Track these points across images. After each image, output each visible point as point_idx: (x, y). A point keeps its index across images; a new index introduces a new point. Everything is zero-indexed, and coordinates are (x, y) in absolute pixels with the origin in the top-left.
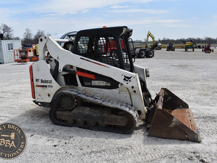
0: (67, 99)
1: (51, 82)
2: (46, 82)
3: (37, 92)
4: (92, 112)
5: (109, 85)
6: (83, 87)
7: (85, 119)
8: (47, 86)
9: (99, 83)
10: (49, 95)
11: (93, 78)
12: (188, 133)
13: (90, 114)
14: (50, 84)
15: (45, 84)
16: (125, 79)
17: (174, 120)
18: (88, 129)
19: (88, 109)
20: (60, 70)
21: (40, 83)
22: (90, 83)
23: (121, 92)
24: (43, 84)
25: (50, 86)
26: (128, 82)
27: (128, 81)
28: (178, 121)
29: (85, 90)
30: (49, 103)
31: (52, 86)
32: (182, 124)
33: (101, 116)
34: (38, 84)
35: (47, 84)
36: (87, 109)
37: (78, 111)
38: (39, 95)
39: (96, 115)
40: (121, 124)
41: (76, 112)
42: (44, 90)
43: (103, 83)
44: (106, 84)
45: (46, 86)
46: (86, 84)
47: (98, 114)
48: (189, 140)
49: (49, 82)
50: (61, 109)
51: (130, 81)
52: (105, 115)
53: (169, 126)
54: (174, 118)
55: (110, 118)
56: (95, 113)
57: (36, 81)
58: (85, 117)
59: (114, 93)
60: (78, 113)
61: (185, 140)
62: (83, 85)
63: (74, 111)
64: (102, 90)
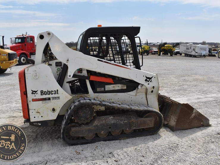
0: (85, 111)
1: (57, 92)
2: (49, 93)
3: (34, 109)
4: (117, 119)
5: (125, 88)
6: (95, 94)
7: (110, 130)
8: (51, 99)
9: (114, 87)
10: (54, 110)
11: (111, 82)
12: (203, 120)
13: (117, 123)
14: (56, 95)
15: (47, 96)
16: (146, 80)
17: (194, 111)
18: (115, 140)
19: (112, 117)
20: (70, 76)
21: (39, 96)
22: (103, 88)
23: (137, 94)
24: (44, 96)
25: (55, 98)
26: (149, 83)
27: (150, 81)
28: (197, 112)
29: (97, 97)
30: (54, 120)
31: (59, 98)
32: (200, 113)
33: (129, 122)
34: (35, 98)
35: (50, 96)
36: (110, 118)
37: (101, 122)
38: (38, 112)
39: (123, 122)
40: (150, 126)
41: (99, 124)
42: (45, 104)
43: (119, 87)
44: (122, 87)
45: (49, 99)
46: (98, 89)
47: (125, 120)
48: (204, 126)
49: (53, 92)
50: (74, 124)
51: (151, 81)
52: (133, 119)
53: (190, 118)
54: (194, 109)
55: (139, 122)
56: (121, 120)
57: (32, 93)
58: (110, 128)
59: (130, 96)
60: (101, 125)
61: (201, 126)
62: (95, 91)
63: (96, 123)
64: (117, 94)
